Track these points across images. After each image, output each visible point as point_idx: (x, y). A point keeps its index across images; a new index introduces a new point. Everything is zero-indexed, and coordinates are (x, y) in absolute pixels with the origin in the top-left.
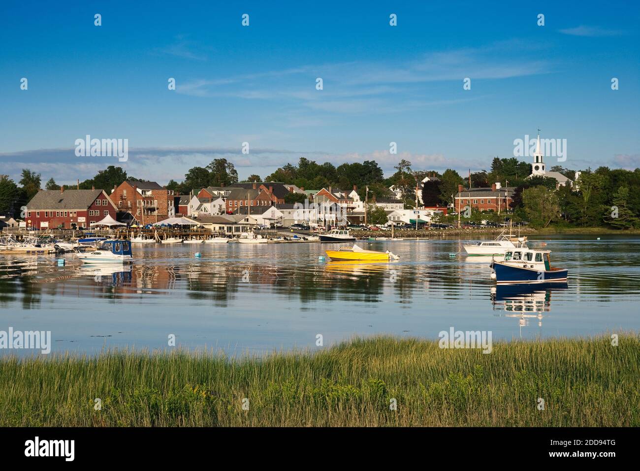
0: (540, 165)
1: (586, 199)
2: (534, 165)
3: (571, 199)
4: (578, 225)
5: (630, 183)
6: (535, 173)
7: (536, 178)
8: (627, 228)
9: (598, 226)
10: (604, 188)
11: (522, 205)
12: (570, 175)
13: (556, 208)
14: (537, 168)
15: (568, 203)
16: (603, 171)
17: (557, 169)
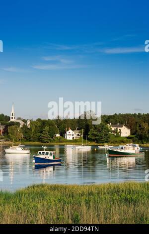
0: (13, 117)
1: (33, 131)
2: (11, 117)
3: (27, 130)
4: (30, 141)
5: (49, 125)
6: (11, 120)
7: (12, 122)
8: (48, 143)
9: (37, 141)
10: (40, 127)
11: (8, 133)
12: (25, 121)
13: (21, 134)
14: (12, 118)
15: (26, 132)
16: (39, 120)
17: (19, 119)
